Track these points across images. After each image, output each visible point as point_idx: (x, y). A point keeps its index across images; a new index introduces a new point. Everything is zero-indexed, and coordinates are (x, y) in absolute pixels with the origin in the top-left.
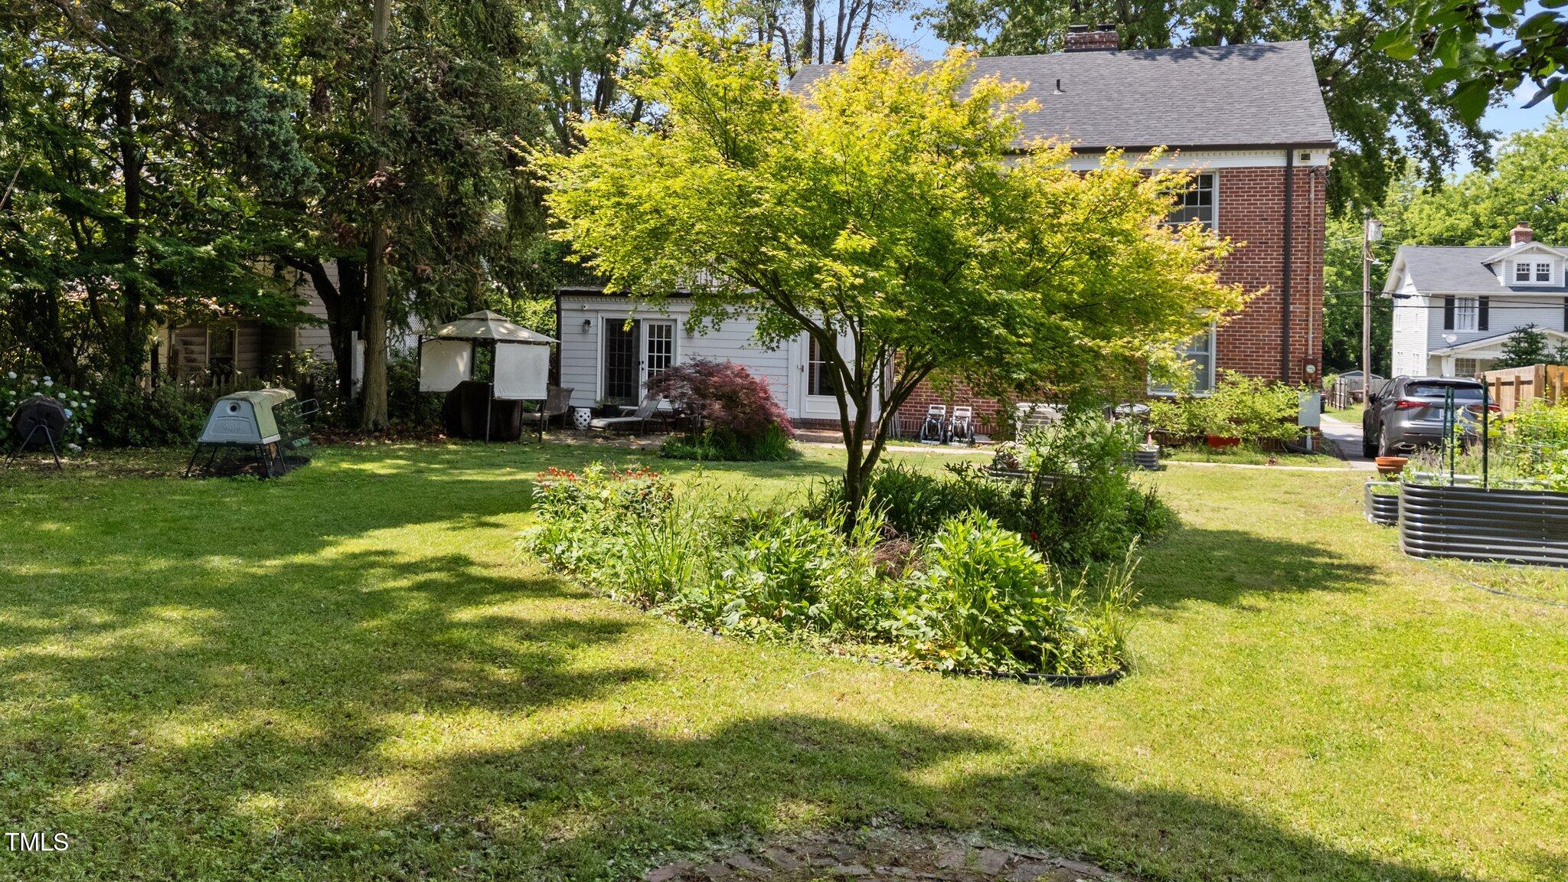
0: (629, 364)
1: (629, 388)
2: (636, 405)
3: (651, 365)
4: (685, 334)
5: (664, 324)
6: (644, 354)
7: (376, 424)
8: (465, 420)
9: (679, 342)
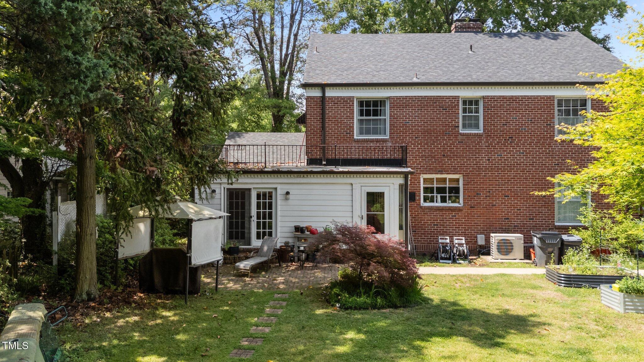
0: (243, 217)
1: (243, 234)
2: (250, 244)
3: (258, 217)
4: (283, 197)
5: (267, 191)
6: (254, 211)
7: (88, 294)
8: (157, 280)
9: (279, 202)
